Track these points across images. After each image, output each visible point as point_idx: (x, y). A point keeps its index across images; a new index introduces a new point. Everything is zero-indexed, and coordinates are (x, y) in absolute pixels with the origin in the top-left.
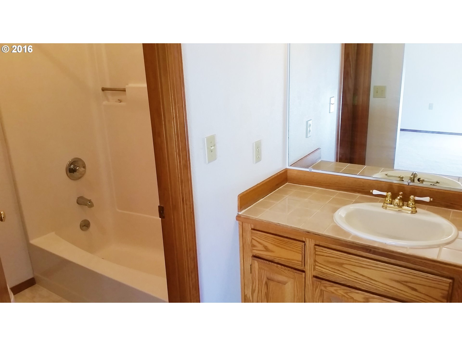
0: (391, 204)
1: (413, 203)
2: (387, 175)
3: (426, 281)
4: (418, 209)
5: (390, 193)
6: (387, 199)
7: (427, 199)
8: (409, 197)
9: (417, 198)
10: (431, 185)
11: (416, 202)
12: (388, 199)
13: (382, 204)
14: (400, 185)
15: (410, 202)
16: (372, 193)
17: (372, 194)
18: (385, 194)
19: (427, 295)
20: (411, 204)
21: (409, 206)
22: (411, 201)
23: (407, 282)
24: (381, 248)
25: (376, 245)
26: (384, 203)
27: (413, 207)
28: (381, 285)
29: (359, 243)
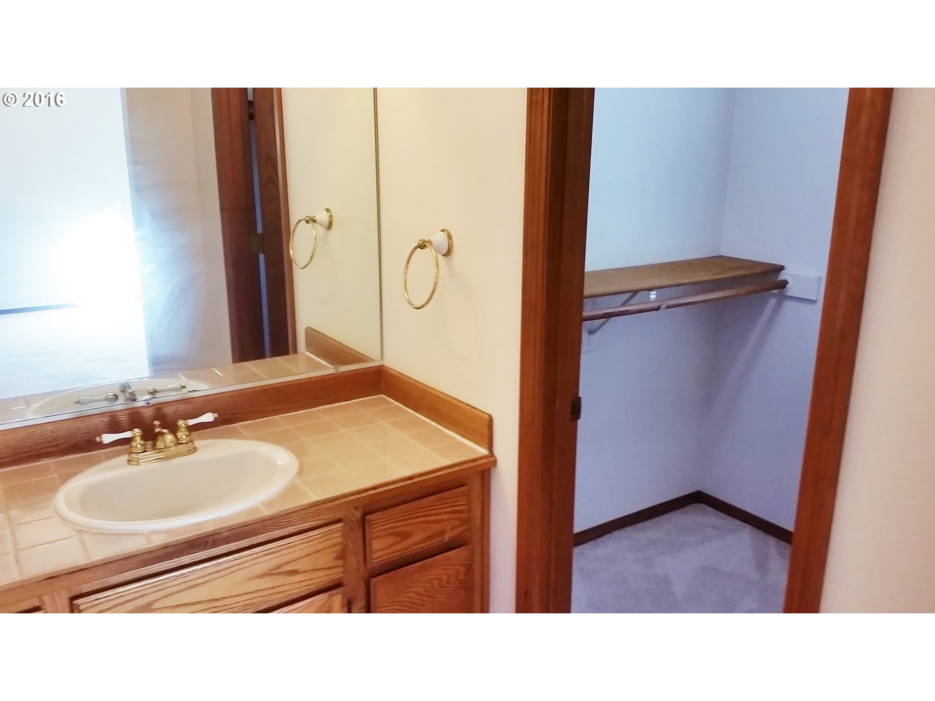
0: (145, 451)
1: (187, 433)
2: (78, 402)
3: (308, 547)
4: (197, 443)
5: (137, 431)
6: (134, 444)
7: (209, 417)
8: (177, 425)
9: (192, 422)
10: (190, 393)
11: (191, 429)
12: (138, 443)
13: (125, 458)
14: (131, 411)
15: (179, 434)
16: (101, 442)
17: (101, 446)
18: (127, 435)
19: (316, 570)
20: (184, 437)
21: (180, 442)
22: (181, 432)
23: (279, 567)
24: (223, 528)
25: (210, 528)
26: (130, 453)
27: (188, 441)
28: (236, 600)
29: (177, 541)
